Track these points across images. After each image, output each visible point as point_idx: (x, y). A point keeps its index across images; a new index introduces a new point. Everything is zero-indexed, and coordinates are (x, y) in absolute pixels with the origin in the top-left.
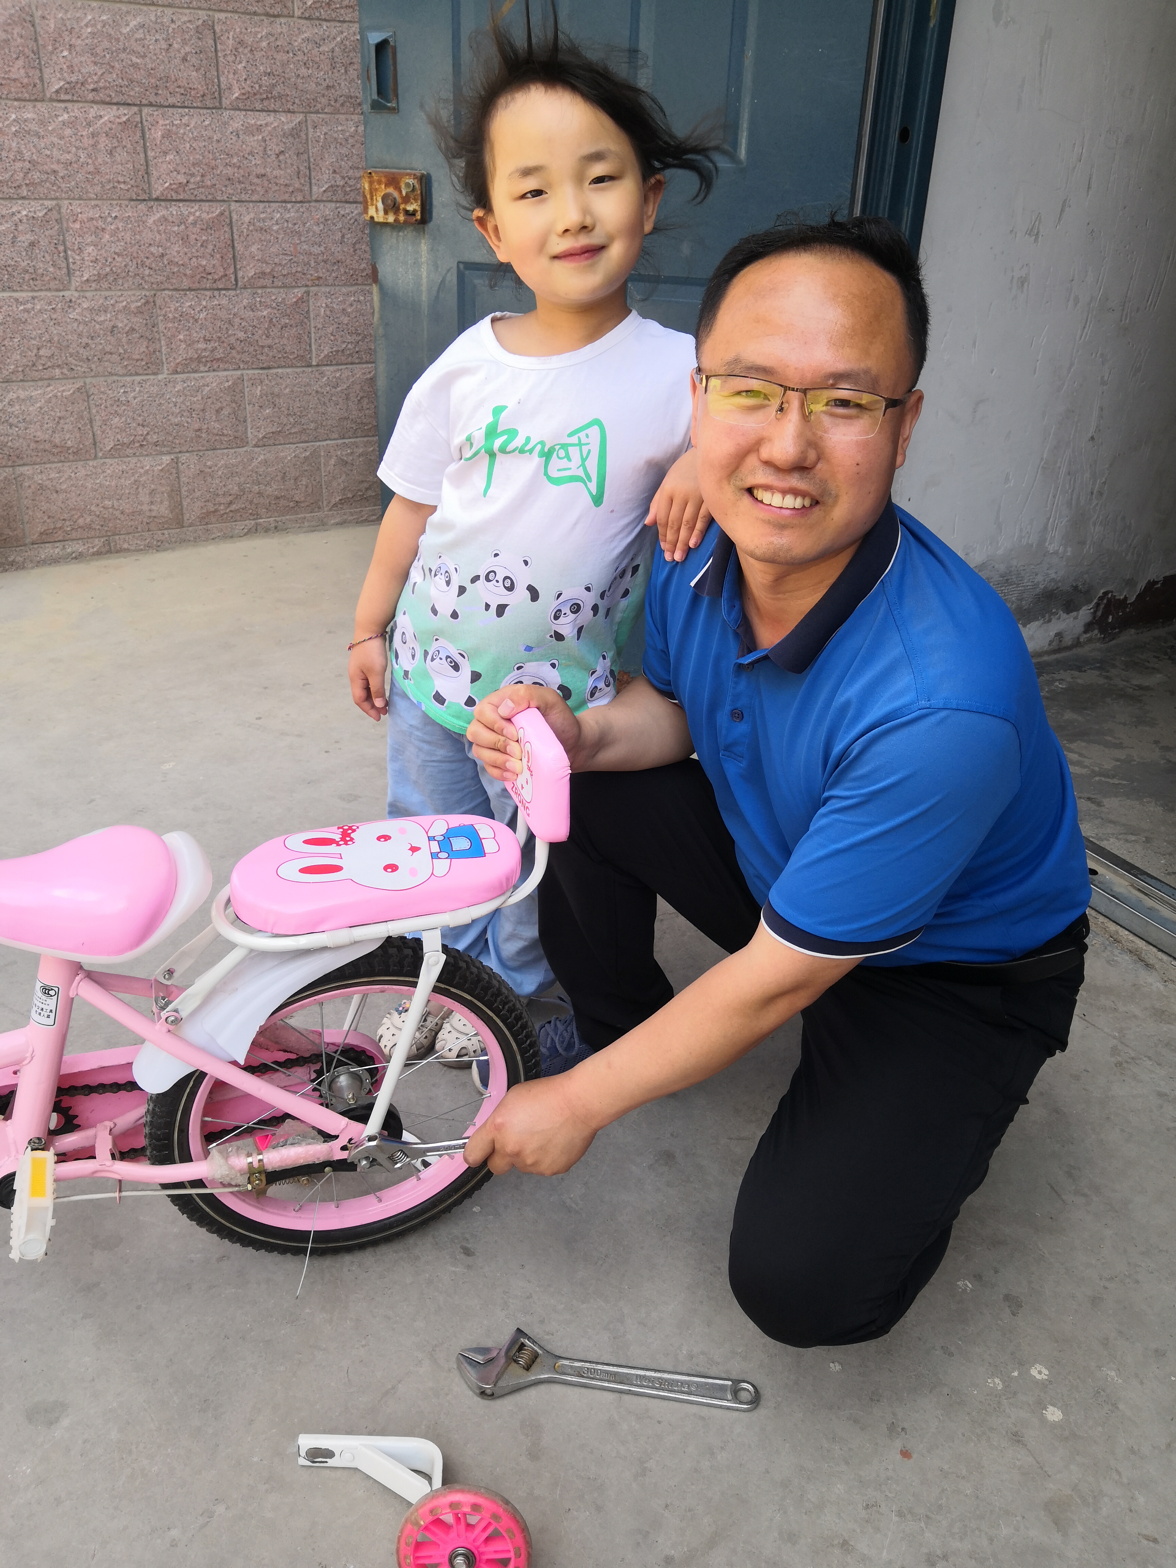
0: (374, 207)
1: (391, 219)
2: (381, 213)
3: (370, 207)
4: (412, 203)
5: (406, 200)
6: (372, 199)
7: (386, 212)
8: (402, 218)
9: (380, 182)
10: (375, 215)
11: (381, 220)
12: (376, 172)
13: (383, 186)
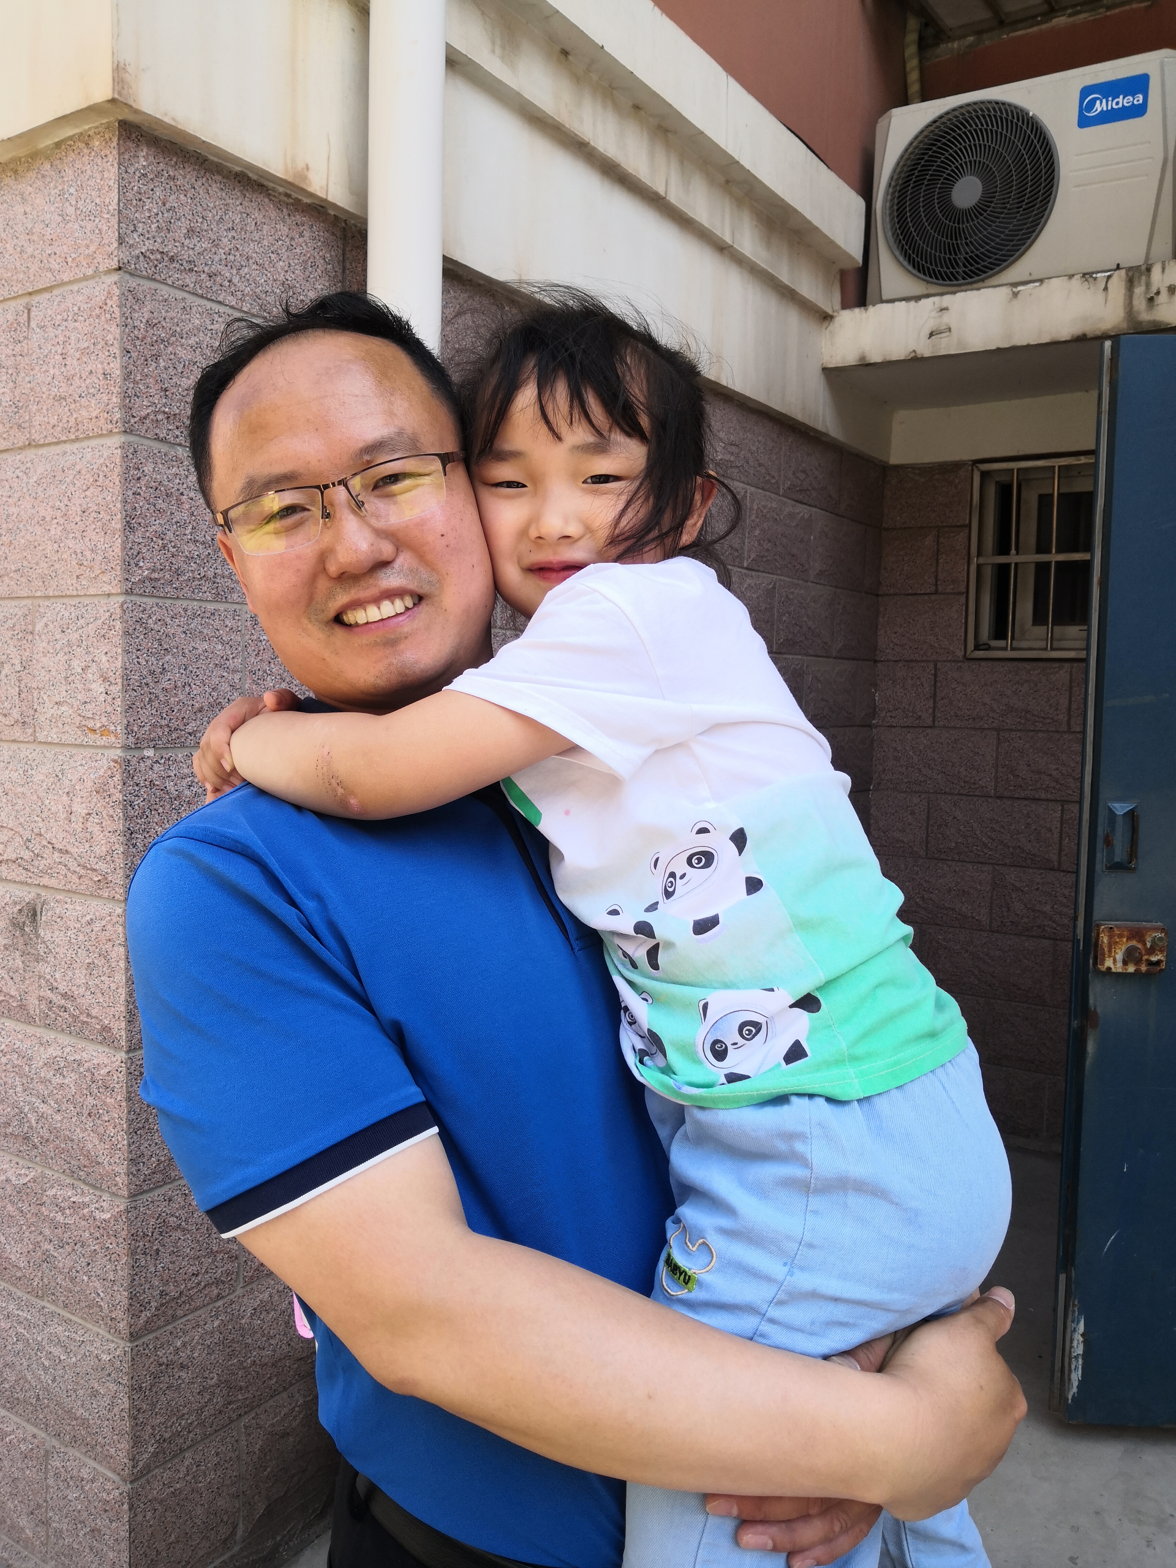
0: (1112, 958)
1: (1131, 969)
2: (1120, 964)
3: (1107, 959)
4: (1157, 954)
5: (1151, 951)
6: (1110, 951)
7: (1125, 963)
8: (1144, 968)
9: (1121, 936)
10: (1112, 966)
11: (1120, 970)
12: (1118, 927)
13: (1125, 940)
